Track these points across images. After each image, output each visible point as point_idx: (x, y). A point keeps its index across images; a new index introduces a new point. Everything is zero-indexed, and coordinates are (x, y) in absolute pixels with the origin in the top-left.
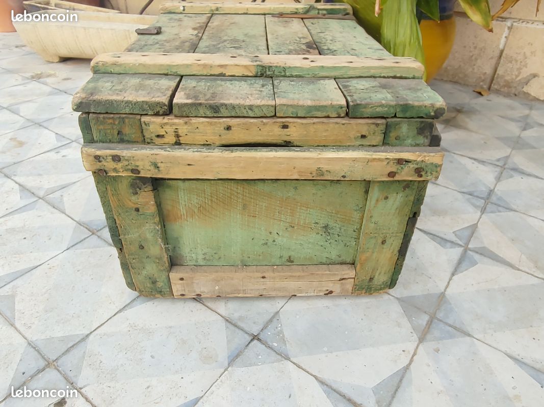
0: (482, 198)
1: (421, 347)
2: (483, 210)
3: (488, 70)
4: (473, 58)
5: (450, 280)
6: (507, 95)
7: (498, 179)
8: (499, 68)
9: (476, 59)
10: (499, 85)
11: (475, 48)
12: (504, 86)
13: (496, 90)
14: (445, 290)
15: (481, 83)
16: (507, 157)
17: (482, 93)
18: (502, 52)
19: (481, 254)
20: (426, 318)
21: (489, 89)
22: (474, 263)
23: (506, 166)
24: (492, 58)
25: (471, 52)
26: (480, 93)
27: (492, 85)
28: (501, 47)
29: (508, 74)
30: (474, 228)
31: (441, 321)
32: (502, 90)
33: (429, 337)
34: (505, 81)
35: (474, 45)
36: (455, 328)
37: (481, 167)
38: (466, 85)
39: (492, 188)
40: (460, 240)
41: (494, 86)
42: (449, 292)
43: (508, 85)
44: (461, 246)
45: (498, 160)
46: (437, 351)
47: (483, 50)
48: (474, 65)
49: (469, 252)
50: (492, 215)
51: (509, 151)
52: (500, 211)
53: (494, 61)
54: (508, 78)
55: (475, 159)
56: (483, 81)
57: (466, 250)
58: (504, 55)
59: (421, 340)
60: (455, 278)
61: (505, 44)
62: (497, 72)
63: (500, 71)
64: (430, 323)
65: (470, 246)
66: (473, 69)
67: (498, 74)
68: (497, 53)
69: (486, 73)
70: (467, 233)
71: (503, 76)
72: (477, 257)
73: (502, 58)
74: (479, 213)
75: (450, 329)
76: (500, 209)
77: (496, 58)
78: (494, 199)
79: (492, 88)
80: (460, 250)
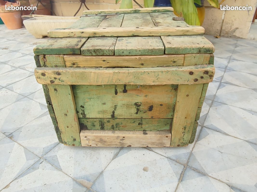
0: (224, 68)
1: (210, 108)
2: (225, 72)
3: (219, 28)
4: (212, 24)
5: (217, 91)
6: (227, 37)
7: (229, 63)
8: (223, 27)
9: (214, 24)
10: (224, 33)
11: (213, 20)
12: (226, 34)
13: (223, 36)
14: (216, 94)
15: (217, 34)
16: (231, 56)
17: (218, 37)
18: (223, 20)
19: (226, 83)
20: (211, 101)
21: (220, 36)
22: (224, 86)
23: (231, 59)
24: (220, 23)
25: (211, 21)
26: (217, 37)
27: (221, 34)
28: (223, 18)
29: (227, 29)
30: (222, 77)
31: (216, 101)
32: (225, 35)
33: (212, 106)
34: (226, 32)
35: (212, 19)
36: (221, 103)
37: (221, 59)
38: (210, 35)
39: (227, 65)
40: (218, 80)
41: (222, 34)
42: (217, 94)
43: (227, 33)
44: (219, 82)
45: (228, 57)
46: (216, 109)
47: (216, 20)
48: (213, 27)
49: (222, 83)
50: (228, 73)
51: (231, 54)
52: (230, 71)
53: (220, 24)
54: (227, 30)
55: (219, 57)
56: (217, 33)
57: (221, 83)
58: (224, 21)
59: (211, 107)
60: (218, 90)
61: (224, 17)
62: (222, 29)
63: (223, 28)
64: (212, 102)
65: (222, 82)
66: (213, 28)
67: (223, 29)
68: (221, 21)
69: (218, 29)
70: (220, 78)
71: (225, 30)
72: (225, 84)
73: (224, 23)
74: (223, 73)
75: (219, 103)
76: (231, 71)
77: (221, 23)
78: (228, 68)
79: (221, 35)
80: (219, 83)
